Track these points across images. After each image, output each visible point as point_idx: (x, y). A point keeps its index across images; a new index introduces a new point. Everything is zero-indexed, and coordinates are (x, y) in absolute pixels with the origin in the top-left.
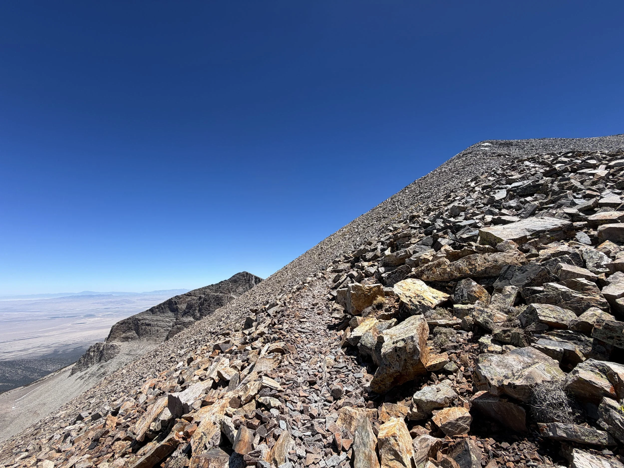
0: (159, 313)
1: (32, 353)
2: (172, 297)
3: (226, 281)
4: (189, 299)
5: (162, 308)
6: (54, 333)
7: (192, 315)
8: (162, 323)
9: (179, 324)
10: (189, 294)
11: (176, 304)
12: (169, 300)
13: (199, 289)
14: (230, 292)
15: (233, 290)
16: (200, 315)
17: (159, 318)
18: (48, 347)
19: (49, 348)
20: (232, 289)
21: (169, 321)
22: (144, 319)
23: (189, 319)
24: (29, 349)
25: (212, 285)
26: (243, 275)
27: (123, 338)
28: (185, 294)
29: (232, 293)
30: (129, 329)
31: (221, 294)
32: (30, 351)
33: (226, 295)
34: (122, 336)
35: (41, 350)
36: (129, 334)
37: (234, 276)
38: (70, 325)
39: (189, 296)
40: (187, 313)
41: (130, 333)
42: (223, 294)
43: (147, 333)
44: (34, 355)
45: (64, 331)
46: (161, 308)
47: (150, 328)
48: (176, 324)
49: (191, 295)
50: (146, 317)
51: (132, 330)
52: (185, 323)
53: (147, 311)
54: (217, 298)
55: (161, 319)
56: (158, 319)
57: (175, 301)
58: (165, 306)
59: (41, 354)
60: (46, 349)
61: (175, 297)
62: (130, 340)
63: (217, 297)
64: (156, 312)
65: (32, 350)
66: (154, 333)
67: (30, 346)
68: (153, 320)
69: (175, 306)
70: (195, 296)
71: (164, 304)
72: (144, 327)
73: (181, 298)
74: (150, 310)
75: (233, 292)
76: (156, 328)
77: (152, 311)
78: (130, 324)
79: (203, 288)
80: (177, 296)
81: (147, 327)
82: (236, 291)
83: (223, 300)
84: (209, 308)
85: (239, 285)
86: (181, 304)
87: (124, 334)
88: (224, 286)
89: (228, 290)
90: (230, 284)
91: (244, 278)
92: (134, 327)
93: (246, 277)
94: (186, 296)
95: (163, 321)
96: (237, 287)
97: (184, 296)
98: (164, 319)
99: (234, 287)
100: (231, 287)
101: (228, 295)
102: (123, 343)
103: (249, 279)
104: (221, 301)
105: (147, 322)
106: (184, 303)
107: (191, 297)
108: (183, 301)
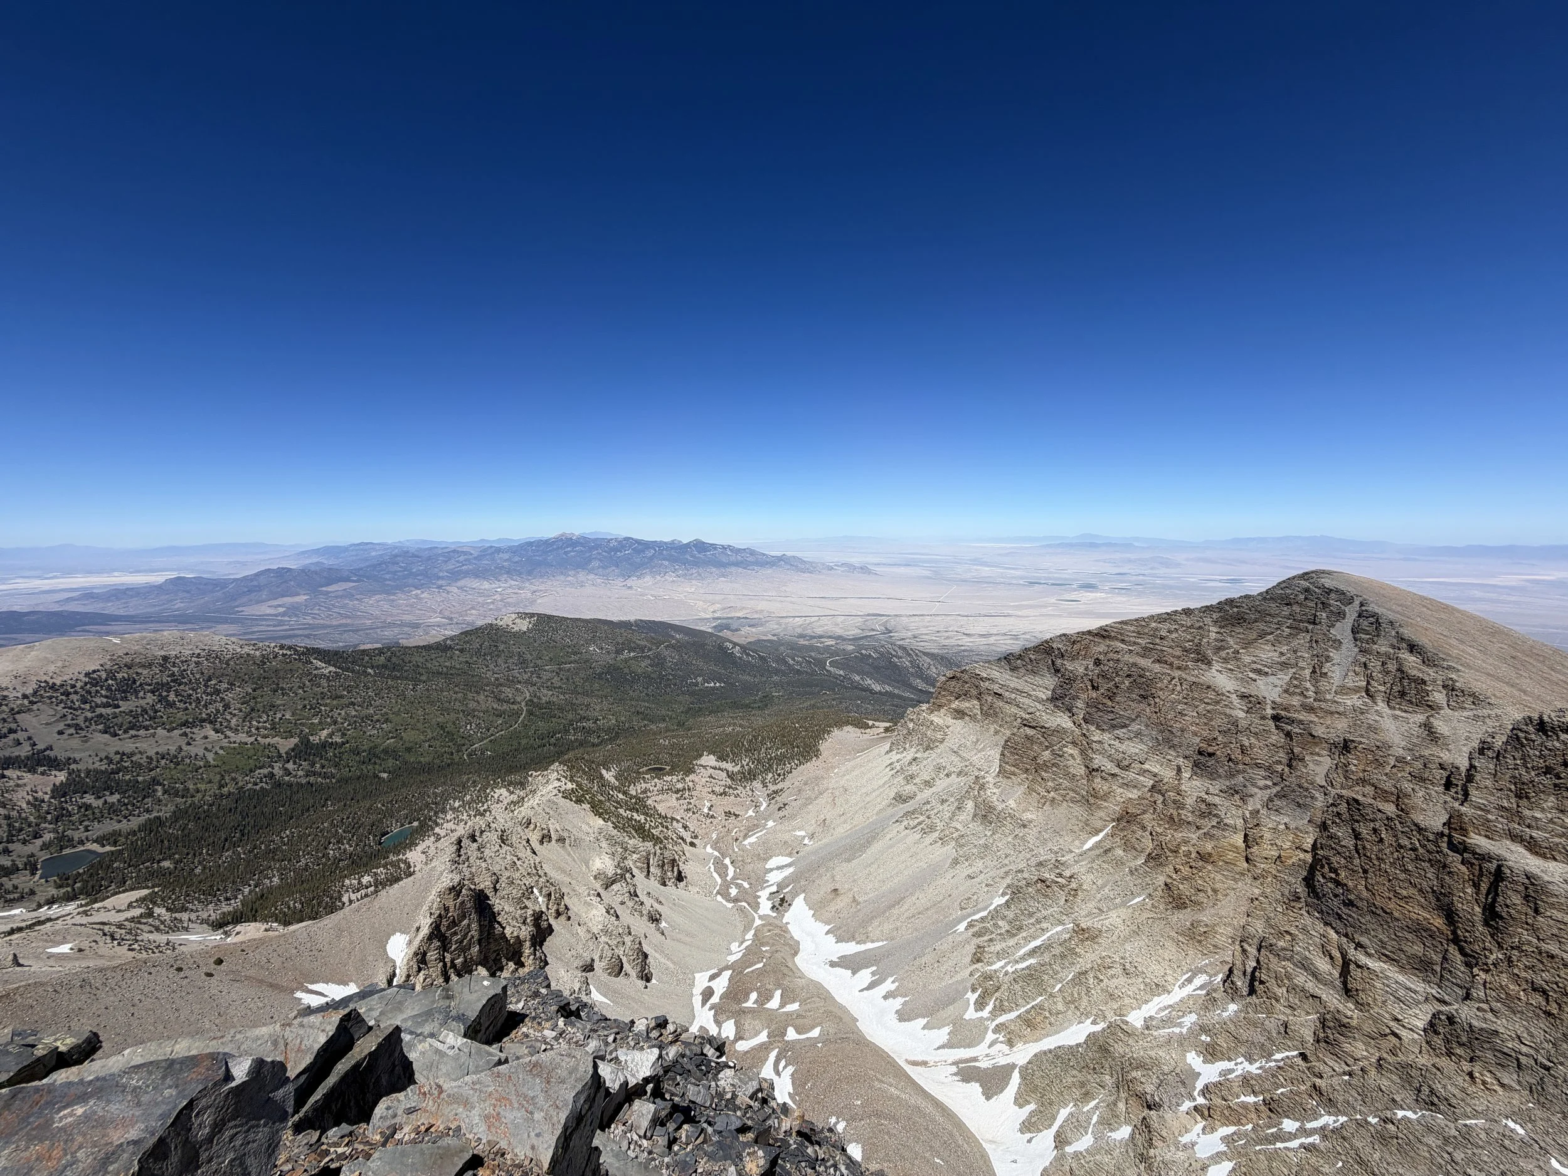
0: (1022, 671)
1: (992, 644)
2: (1052, 635)
3: (1247, 597)
4: (1099, 647)
5: (1031, 661)
6: (1030, 612)
7: (1069, 710)
8: (1026, 701)
9: (1030, 727)
10: (1103, 634)
11: (1062, 656)
12: (1047, 642)
13: (1136, 620)
14: (1205, 661)
16: (1084, 718)
17: (1022, 684)
18: (1016, 637)
20: (1220, 649)
22: (992, 680)
23: (1059, 720)
25: (1187, 612)
26: (1284, 597)
27: (956, 710)
28: (1089, 632)
29: (1216, 666)
30: (966, 694)
34: (953, 706)
35: (1005, 642)
36: (965, 705)
38: (1053, 601)
39: (1103, 637)
40: (1062, 697)
41: (967, 705)
42: (1166, 670)
43: (996, 714)
44: (994, 648)
45: (1044, 611)
46: (1028, 660)
47: (1001, 703)
49: (1109, 637)
50: (995, 674)
51: (970, 697)
54: (1141, 676)
55: (1027, 688)
56: (1020, 688)
57: (1059, 649)
58: (1039, 656)
60: (1012, 642)
61: (1060, 636)
62: (967, 718)
63: (1142, 673)
64: (1016, 668)
66: (1008, 719)
68: (1007, 688)
69: (1059, 661)
70: (1123, 641)
71: (1037, 649)
72: (989, 699)
73: (1074, 643)
74: (1005, 658)
76: (1014, 710)
77: (1010, 661)
78: (967, 683)
80: (1064, 635)
81: (995, 699)
82: (1237, 659)
83: (1161, 689)
84: (1110, 703)
85: (1261, 637)
86: (1078, 659)
87: (957, 702)
88: (1177, 635)
89: (1198, 654)
90: (1209, 631)
91: (1286, 611)
92: (974, 692)
93: (1296, 608)
94: (1091, 638)
95: (1031, 695)
96: (1247, 644)
97: (1088, 637)
98: (1034, 690)
99: (1232, 643)
100: (1216, 640)
101: (1184, 676)
102: (955, 721)
103: (1315, 616)
104: (1154, 691)
105: (996, 688)
106: (1085, 658)
107: (1108, 642)
108: (1083, 653)
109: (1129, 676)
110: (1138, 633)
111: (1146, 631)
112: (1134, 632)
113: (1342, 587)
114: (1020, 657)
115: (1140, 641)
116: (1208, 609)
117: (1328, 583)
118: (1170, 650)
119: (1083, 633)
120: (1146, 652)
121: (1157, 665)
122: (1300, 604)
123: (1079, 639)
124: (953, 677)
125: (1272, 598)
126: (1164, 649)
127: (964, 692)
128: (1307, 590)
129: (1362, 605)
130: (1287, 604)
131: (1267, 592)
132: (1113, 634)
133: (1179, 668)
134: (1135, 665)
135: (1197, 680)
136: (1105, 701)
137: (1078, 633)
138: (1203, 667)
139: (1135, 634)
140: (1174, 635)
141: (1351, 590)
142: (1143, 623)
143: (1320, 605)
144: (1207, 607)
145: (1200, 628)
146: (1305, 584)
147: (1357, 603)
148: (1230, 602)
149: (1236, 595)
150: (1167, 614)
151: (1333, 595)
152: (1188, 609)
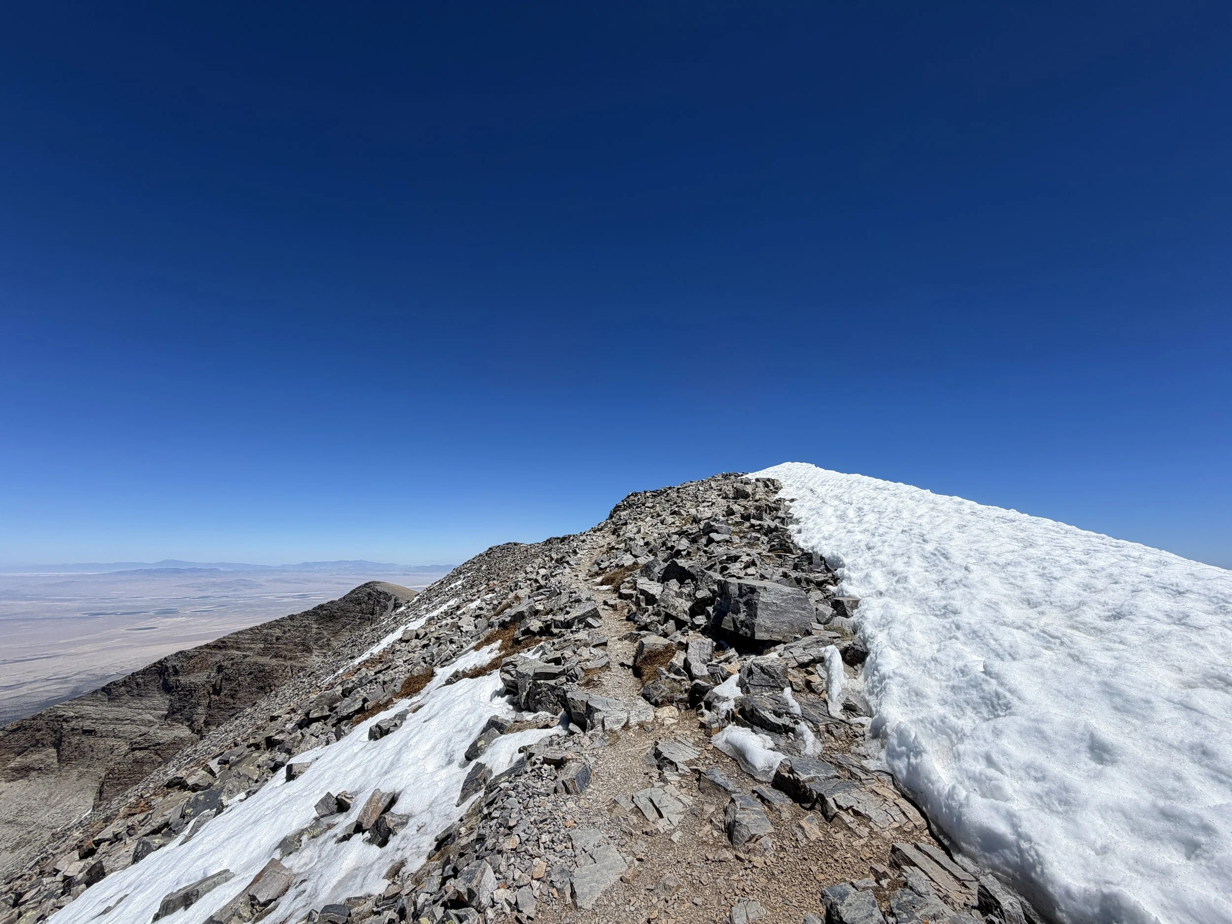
0: (127, 697)
1: (23, 696)
2: (166, 655)
3: (332, 602)
4: (219, 656)
5: (138, 684)
6: (87, 648)
7: (188, 720)
8: (129, 728)
9: (140, 749)
10: (220, 645)
11: (176, 672)
12: (160, 662)
13: (251, 629)
14: (308, 650)
15: (320, 643)
16: (205, 722)
17: (123, 711)
18: (65, 680)
19: (66, 682)
20: (317, 640)
21: (150, 722)
22: (82, 717)
23: (176, 732)
24: (23, 684)
25: (292, 618)
26: (357, 599)
27: (13, 769)
28: (207, 646)
29: (316, 652)
30: (37, 744)
31: (274, 662)
32: (24, 690)
33: (289, 663)
34: (12, 765)
35: (47, 688)
36: (33, 758)
37: (353, 592)
39: (220, 648)
40: (179, 710)
41: (36, 757)
42: (281, 662)
43: (83, 754)
46: (134, 685)
47: (92, 740)
48: (134, 750)
49: (226, 647)
50: (88, 709)
51: (44, 745)
52: (159, 744)
53: (96, 692)
54: (260, 671)
55: (130, 714)
56: (121, 716)
57: (174, 667)
58: (148, 678)
59: (44, 697)
61: (176, 654)
62: (34, 773)
63: (261, 669)
64: (118, 697)
65: (30, 686)
66: (101, 755)
67: (30, 678)
68: (103, 720)
69: (173, 678)
70: (238, 649)
71: (144, 672)
72: (75, 740)
73: (191, 657)
74: (103, 689)
75: (321, 647)
76: (111, 742)
77: (110, 691)
78: (39, 730)
79: (263, 626)
80: (181, 652)
81: (84, 738)
82: (329, 645)
83: (277, 678)
84: (232, 701)
85: (343, 627)
86: (193, 672)
87: (18, 759)
88: (290, 634)
89: (304, 645)
90: (312, 628)
91: (358, 608)
92: (49, 739)
93: (364, 606)
94: (208, 651)
95: (134, 721)
96: (335, 634)
97: (205, 650)
98: (139, 714)
99: (326, 634)
100: (316, 634)
101: (294, 664)
102: (12, 784)
103: (373, 609)
104: (270, 681)
105: (87, 724)
106: (200, 670)
107: (224, 652)
108: (200, 665)
109: (251, 673)
110: (252, 640)
111: (259, 637)
112: (248, 639)
113: (386, 591)
114: (125, 683)
115: (253, 646)
116: (306, 613)
117: (379, 588)
118: (284, 646)
119: (201, 648)
120: (264, 652)
121: (274, 660)
122: (366, 603)
123: (197, 653)
124: (19, 728)
125: (351, 601)
126: (279, 646)
127: (34, 742)
128: (370, 594)
129: (395, 600)
130: (358, 604)
131: (344, 598)
132: (229, 644)
133: (291, 659)
134: (256, 663)
135: (303, 665)
136: (227, 700)
137: (196, 648)
138: (307, 654)
139: (249, 641)
140: (288, 634)
141: (390, 592)
142: (257, 631)
143: (376, 602)
144: (305, 612)
145: (305, 626)
146: (369, 590)
147: (393, 599)
148: (321, 607)
149: (325, 602)
150: (276, 621)
151: (382, 596)
152: (293, 615)
